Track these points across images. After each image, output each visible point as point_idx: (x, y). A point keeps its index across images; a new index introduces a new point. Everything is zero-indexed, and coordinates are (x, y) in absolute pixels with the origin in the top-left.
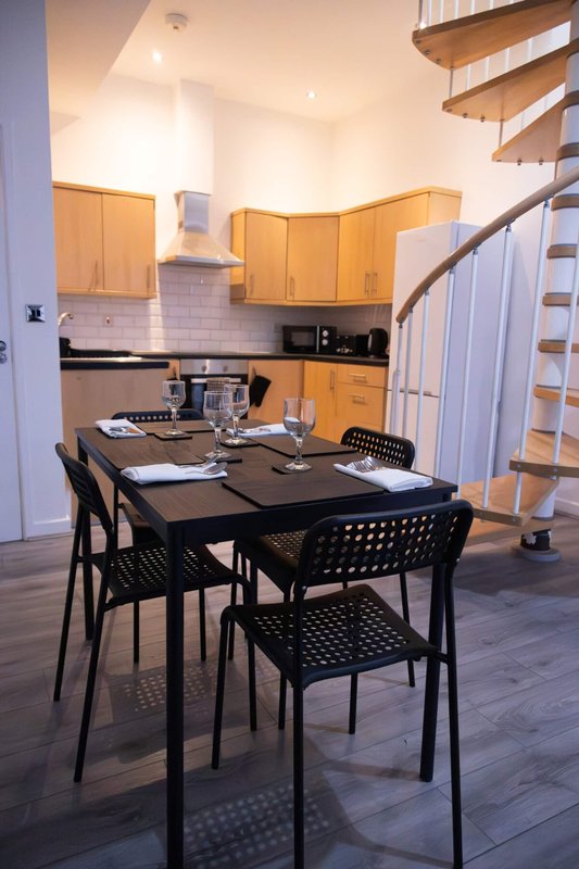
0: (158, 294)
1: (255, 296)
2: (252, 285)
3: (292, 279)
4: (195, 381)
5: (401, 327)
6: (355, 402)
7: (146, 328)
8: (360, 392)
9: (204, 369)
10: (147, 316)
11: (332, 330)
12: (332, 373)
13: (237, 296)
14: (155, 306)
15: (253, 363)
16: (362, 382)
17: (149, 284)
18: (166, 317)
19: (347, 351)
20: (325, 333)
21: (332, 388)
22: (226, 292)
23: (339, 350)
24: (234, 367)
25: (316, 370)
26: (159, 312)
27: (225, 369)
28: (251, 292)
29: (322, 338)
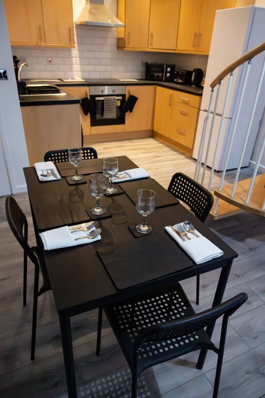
0: (76, 45)
1: (131, 45)
2: (129, 38)
3: (152, 35)
4: (97, 99)
5: (212, 91)
6: (182, 114)
7: (71, 65)
8: (185, 109)
9: (102, 91)
10: (70, 57)
11: (173, 67)
12: (171, 96)
13: (120, 45)
14: (75, 52)
15: (128, 88)
16: (186, 103)
17: (71, 39)
18: (81, 58)
19: (180, 81)
20: (169, 69)
21: (170, 104)
22: (114, 42)
23: (175, 80)
24: (119, 90)
25: (162, 92)
26: (78, 55)
27: (114, 91)
28: (129, 43)
29: (167, 72)
